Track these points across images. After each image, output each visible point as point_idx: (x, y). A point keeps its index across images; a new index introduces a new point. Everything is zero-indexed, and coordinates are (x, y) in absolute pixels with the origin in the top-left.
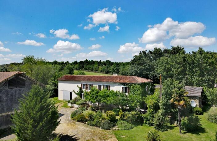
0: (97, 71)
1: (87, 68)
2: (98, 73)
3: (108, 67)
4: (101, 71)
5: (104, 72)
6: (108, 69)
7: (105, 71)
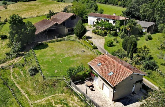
0: (117, 5)
1: (110, 2)
2: (118, 6)
3: (125, 2)
4: (120, 5)
5: (121, 6)
6: (125, 4)
7: (122, 5)
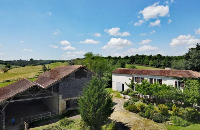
0: (147, 65)
1: (137, 62)
2: (149, 67)
3: (158, 62)
4: (152, 65)
5: (154, 66)
6: (159, 63)
7: (156, 65)
